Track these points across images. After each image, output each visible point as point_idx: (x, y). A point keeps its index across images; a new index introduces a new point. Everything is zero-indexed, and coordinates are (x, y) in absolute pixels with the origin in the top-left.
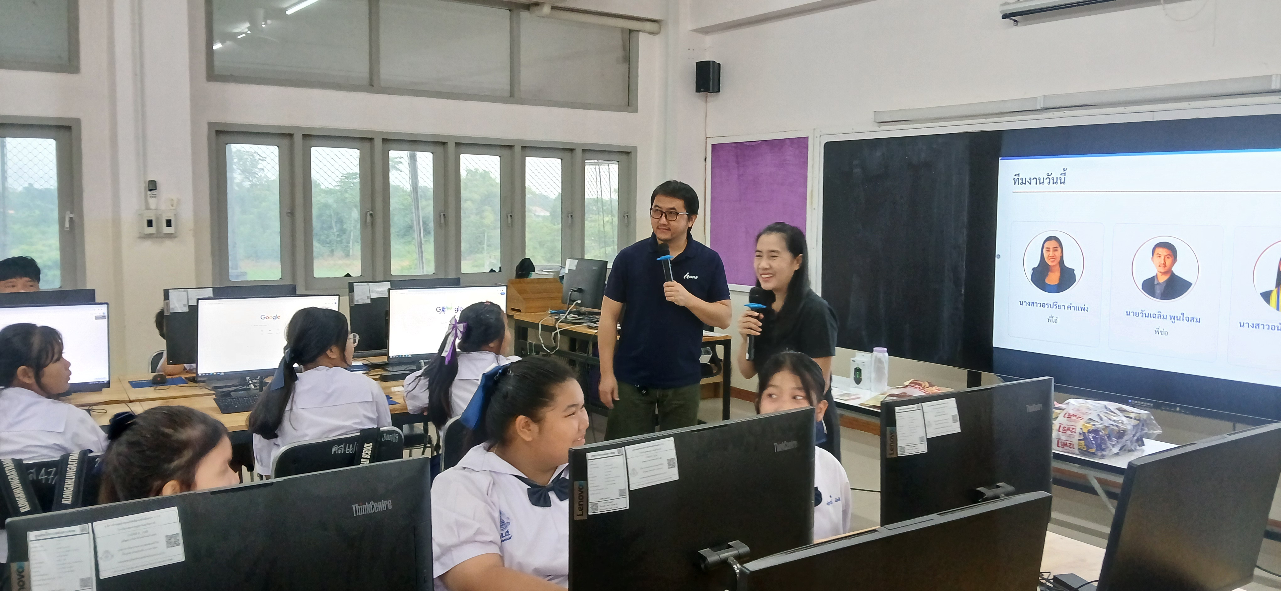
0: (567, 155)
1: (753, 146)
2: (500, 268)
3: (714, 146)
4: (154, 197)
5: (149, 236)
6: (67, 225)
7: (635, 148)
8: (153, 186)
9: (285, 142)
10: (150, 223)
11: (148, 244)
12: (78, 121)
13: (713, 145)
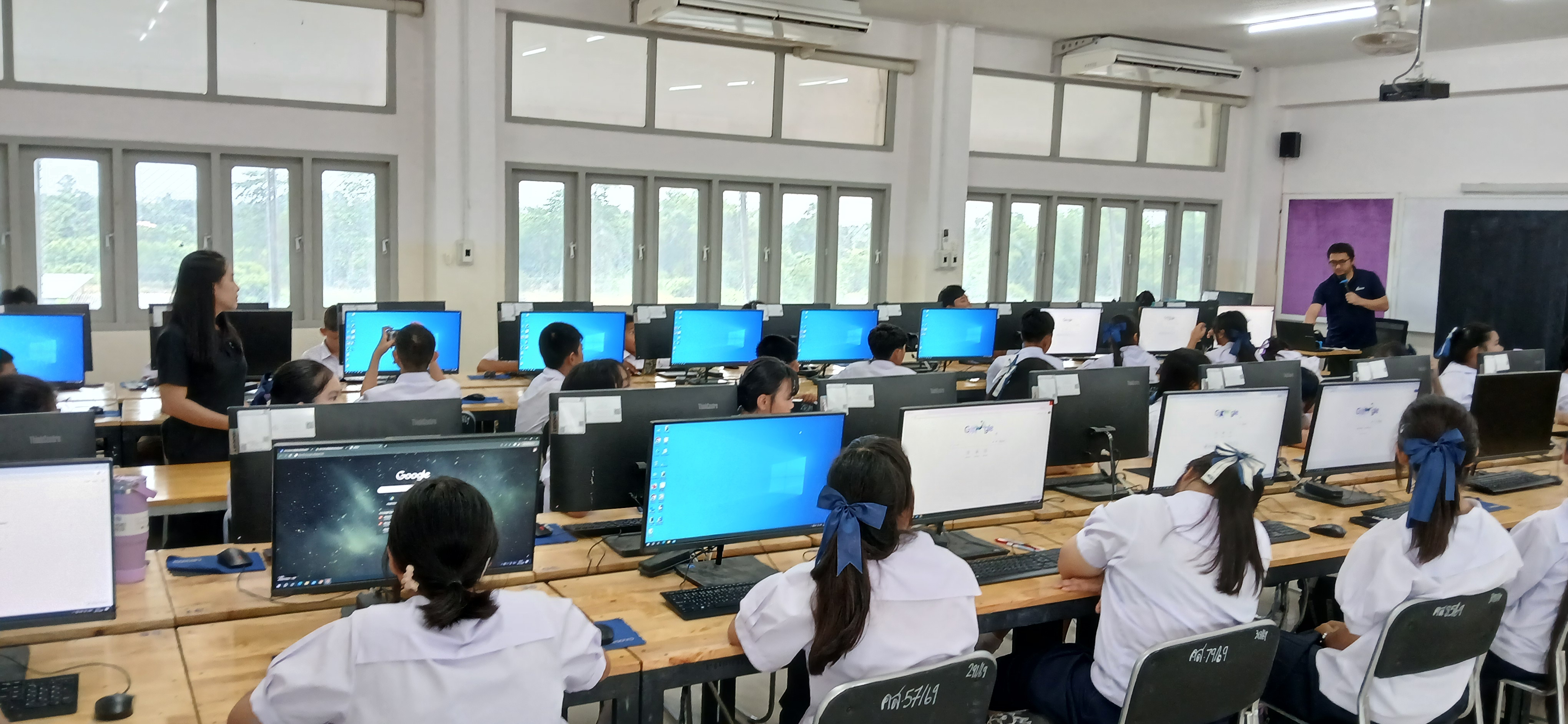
0: (1171, 207)
1: (1334, 203)
2: (1120, 298)
3: (1291, 201)
4: (946, 241)
5: (941, 269)
6: (877, 259)
7: (1221, 201)
8: (946, 233)
9: (998, 199)
10: (945, 260)
11: (939, 274)
12: (889, 186)
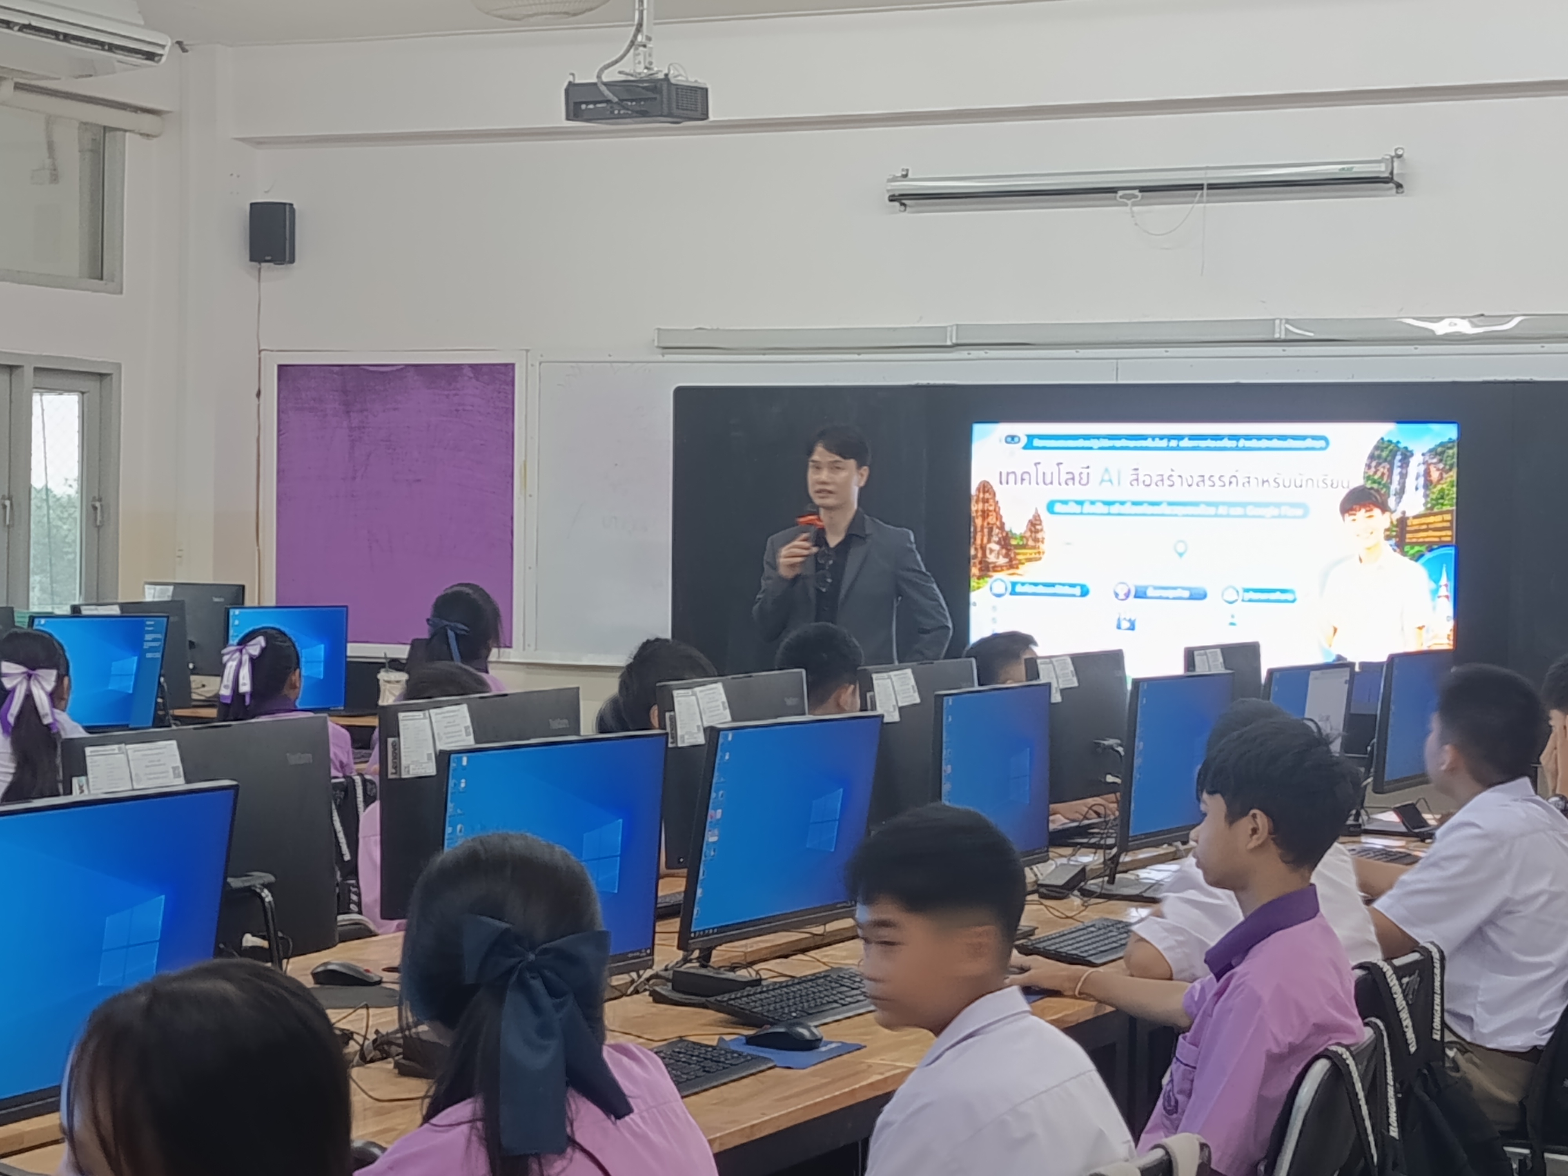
1: (382, 373)
13: (281, 367)
